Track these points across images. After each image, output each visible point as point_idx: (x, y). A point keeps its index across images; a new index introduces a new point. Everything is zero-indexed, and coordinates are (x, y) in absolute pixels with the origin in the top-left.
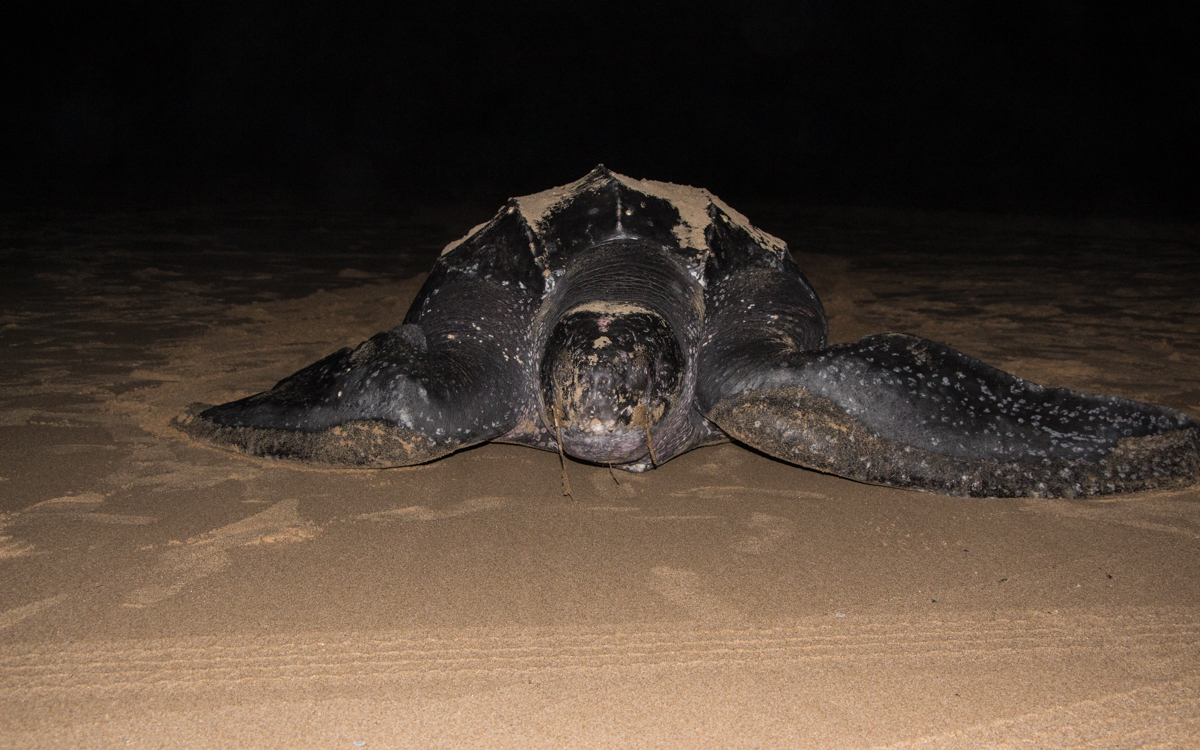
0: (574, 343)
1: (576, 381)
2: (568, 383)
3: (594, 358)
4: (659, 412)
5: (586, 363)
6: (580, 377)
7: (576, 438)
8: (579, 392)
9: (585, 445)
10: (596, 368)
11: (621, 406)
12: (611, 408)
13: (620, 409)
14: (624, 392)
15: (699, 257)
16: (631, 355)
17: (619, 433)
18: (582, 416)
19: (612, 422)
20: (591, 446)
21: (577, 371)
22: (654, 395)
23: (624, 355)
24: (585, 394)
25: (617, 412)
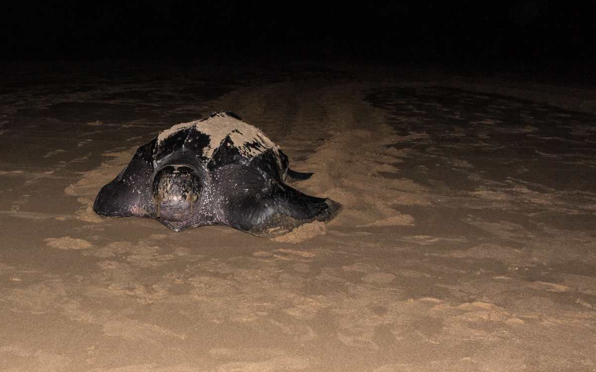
0: (166, 172)
1: (168, 182)
2: (165, 184)
3: (174, 175)
4: (195, 198)
5: (172, 176)
6: (170, 181)
7: (167, 204)
8: (169, 186)
9: (170, 206)
10: (175, 178)
11: (184, 192)
12: (180, 192)
13: (183, 192)
14: (185, 187)
15: (207, 160)
16: (186, 176)
17: (182, 202)
18: (170, 194)
19: (181, 197)
20: (173, 206)
21: (168, 179)
22: (194, 191)
23: (184, 175)
24: (171, 186)
25: (182, 194)
